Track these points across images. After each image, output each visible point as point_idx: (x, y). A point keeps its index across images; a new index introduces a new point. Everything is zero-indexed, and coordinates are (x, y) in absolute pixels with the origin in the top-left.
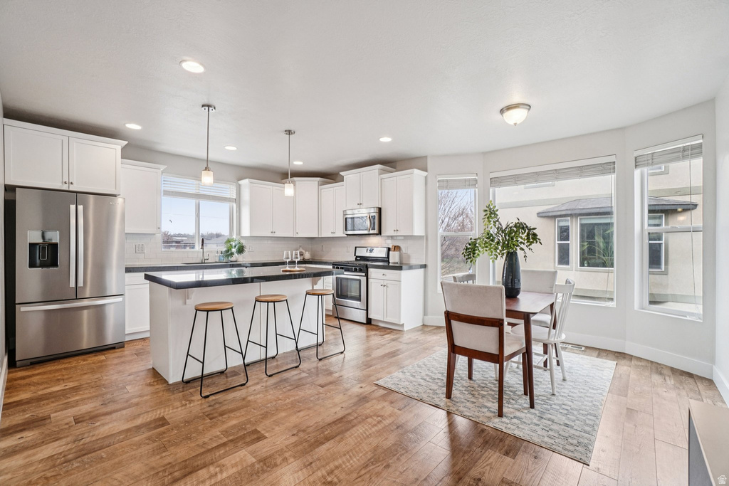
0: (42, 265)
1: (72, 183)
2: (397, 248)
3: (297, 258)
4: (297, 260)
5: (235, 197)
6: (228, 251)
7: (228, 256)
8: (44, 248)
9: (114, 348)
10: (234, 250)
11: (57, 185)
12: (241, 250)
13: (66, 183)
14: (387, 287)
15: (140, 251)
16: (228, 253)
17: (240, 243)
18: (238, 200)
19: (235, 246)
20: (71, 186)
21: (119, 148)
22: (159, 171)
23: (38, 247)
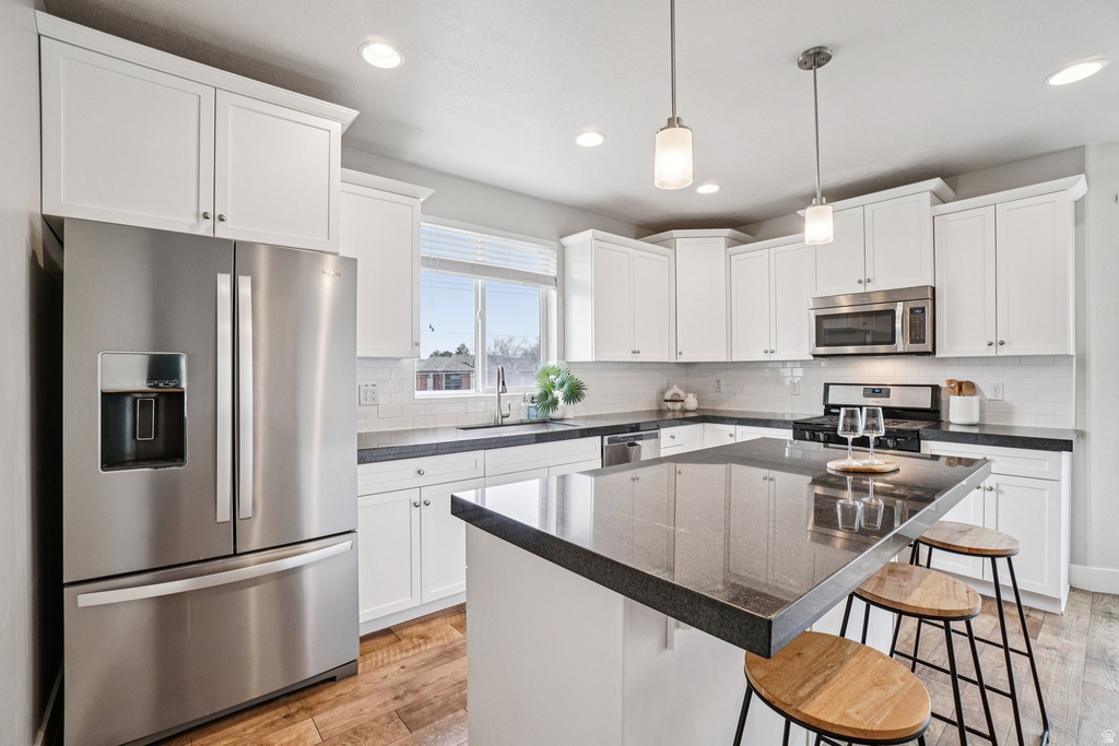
0: (140, 459)
1: (221, 219)
2: (963, 388)
3: (875, 427)
4: (872, 436)
5: (553, 272)
6: (545, 395)
7: (547, 407)
8: (145, 405)
9: (333, 679)
10: (559, 394)
11: (183, 222)
12: (575, 394)
13: (206, 216)
14: (999, 492)
15: (370, 402)
16: (546, 400)
17: (571, 378)
18: (560, 281)
19: (562, 385)
20: (219, 225)
21: (337, 130)
22: (417, 204)
23: (129, 401)
